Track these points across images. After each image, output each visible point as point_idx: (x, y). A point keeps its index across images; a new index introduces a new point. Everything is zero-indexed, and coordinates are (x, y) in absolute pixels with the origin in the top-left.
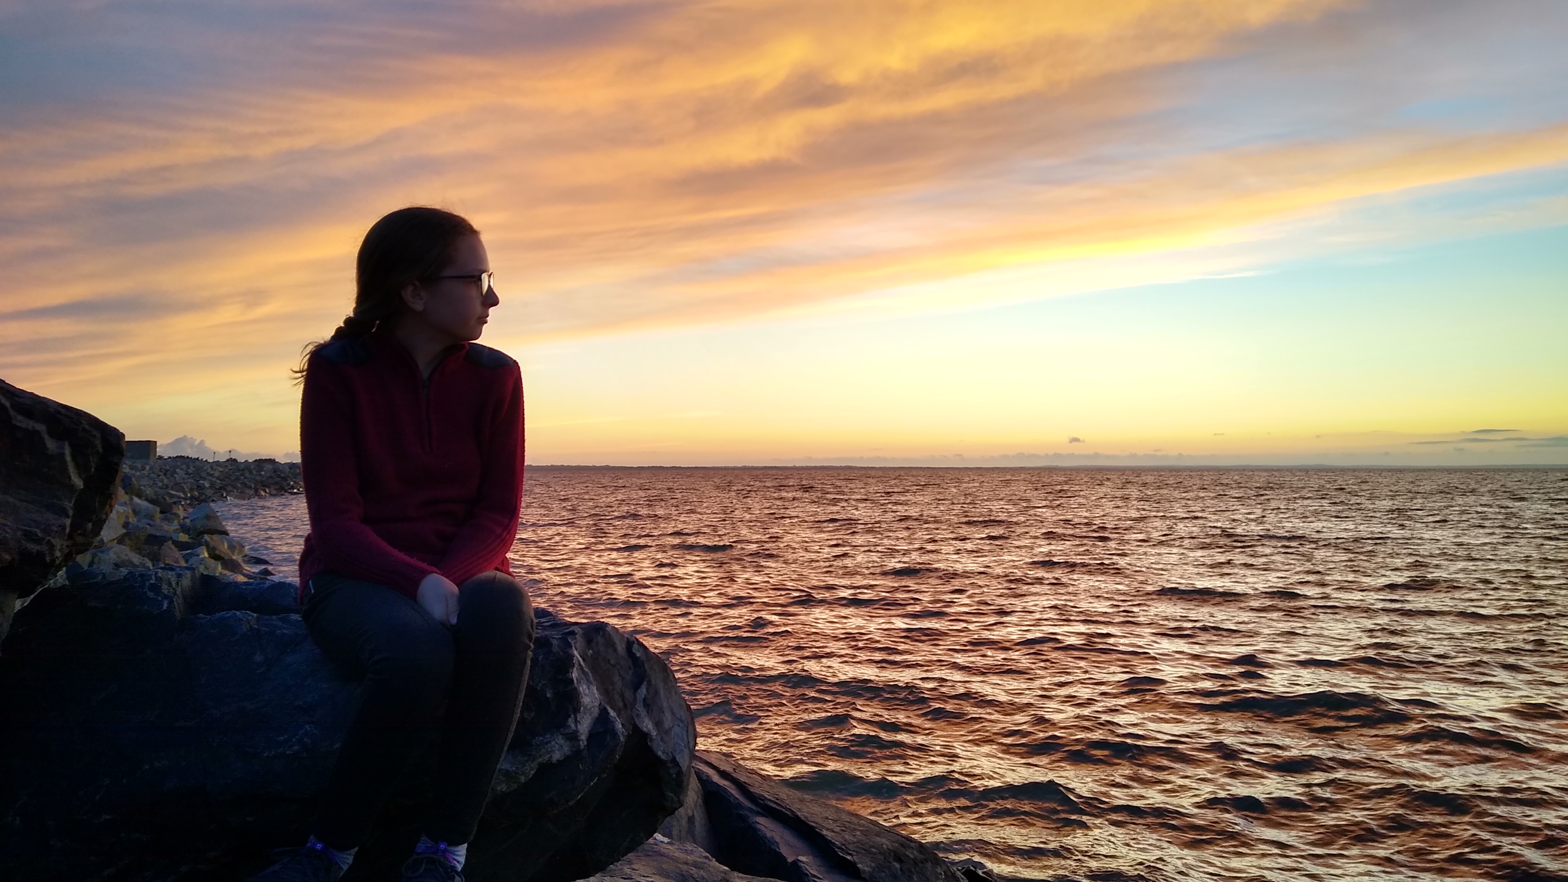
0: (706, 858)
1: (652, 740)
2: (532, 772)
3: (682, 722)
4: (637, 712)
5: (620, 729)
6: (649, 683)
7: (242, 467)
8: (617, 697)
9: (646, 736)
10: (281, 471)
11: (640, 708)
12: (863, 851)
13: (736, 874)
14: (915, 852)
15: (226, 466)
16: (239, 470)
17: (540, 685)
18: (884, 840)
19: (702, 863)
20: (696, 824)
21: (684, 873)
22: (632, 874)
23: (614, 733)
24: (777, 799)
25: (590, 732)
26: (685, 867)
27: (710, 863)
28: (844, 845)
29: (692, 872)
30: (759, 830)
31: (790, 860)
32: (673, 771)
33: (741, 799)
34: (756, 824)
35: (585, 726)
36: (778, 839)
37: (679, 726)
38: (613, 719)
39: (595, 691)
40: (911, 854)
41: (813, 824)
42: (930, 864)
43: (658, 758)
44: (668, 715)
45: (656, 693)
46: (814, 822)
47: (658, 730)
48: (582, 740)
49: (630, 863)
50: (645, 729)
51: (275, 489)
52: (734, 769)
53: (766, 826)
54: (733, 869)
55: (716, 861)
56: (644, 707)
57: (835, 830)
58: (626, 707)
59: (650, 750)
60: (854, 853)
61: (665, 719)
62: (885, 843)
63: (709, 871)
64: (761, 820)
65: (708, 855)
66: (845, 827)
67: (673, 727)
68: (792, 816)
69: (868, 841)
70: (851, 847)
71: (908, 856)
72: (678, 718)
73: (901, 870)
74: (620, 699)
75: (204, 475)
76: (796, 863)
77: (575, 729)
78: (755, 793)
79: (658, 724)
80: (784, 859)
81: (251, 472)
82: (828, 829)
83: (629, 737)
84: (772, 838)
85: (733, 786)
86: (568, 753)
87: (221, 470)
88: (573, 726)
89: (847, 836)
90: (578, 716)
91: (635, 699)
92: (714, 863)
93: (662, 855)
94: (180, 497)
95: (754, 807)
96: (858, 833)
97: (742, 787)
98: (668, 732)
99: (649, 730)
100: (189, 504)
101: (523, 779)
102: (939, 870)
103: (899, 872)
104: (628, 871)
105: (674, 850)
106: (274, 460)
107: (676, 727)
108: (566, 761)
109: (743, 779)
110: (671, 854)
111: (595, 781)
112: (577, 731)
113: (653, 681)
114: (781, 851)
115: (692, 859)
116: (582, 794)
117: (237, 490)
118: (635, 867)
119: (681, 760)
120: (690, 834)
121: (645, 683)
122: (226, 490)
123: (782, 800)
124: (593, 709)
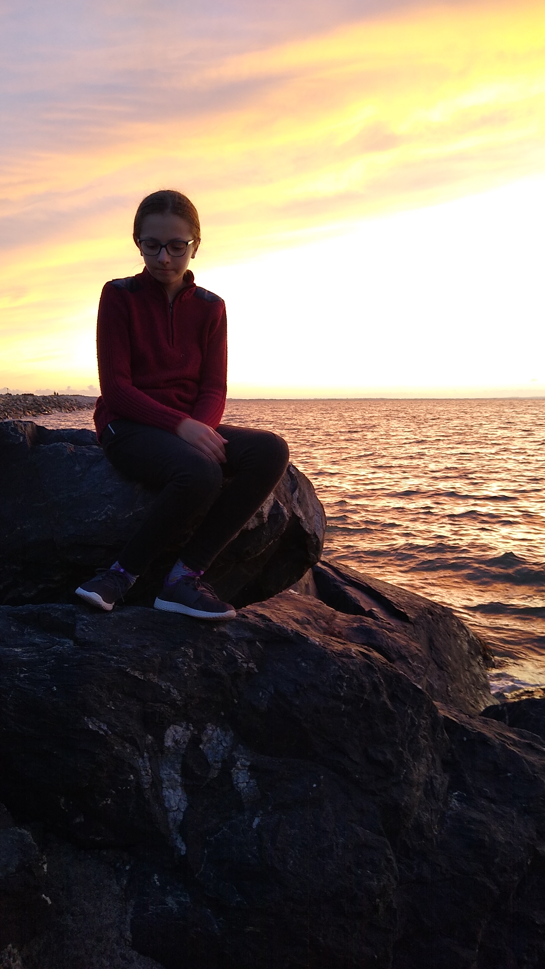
0: (321, 603)
1: (302, 522)
3: (318, 513)
4: (294, 505)
5: (286, 513)
6: (300, 489)
7: (15, 398)
8: (282, 496)
9: (299, 519)
10: (38, 401)
11: (295, 502)
12: (409, 607)
13: (339, 612)
14: (440, 610)
16: (14, 400)
18: (421, 603)
19: (319, 605)
20: (310, 587)
21: (310, 610)
22: (281, 608)
23: (282, 514)
24: (357, 577)
25: (269, 513)
26: (310, 607)
27: (324, 606)
28: (398, 603)
29: (314, 609)
30: (348, 593)
31: (367, 610)
32: (314, 541)
33: (335, 576)
34: (345, 590)
35: (266, 510)
36: (359, 599)
37: (317, 515)
38: (282, 507)
40: (438, 611)
41: (380, 591)
42: (448, 618)
43: (306, 533)
44: (311, 508)
45: (304, 495)
47: (306, 517)
48: (265, 518)
49: (275, 601)
50: (298, 515)
51: (35, 412)
53: (351, 591)
54: (337, 610)
55: (327, 605)
56: (298, 503)
57: (392, 595)
58: (288, 502)
59: (302, 527)
60: (405, 608)
61: (309, 510)
63: (324, 610)
64: (347, 587)
66: (398, 594)
67: (314, 515)
69: (412, 602)
70: (402, 604)
71: (436, 612)
72: (316, 511)
73: (432, 619)
74: (284, 497)
76: (370, 611)
77: (261, 511)
78: (344, 573)
79: (306, 513)
80: (364, 609)
81: (20, 401)
82: (388, 595)
83: (290, 518)
84: (356, 598)
85: (330, 570)
86: (257, 525)
87: (3, 399)
89: (400, 599)
91: (292, 498)
93: (296, 600)
95: (343, 581)
96: (406, 598)
97: (336, 571)
98: (311, 518)
99: (301, 516)
102: (454, 622)
104: (278, 607)
106: (33, 394)
107: (315, 515)
108: (256, 529)
110: (301, 599)
111: (272, 542)
112: (262, 512)
113: (302, 488)
114: (362, 605)
115: (312, 603)
116: (264, 549)
117: (13, 411)
118: (282, 605)
119: (319, 535)
120: (307, 593)
121: (298, 489)
122: (7, 412)
123: (359, 578)
124: (270, 501)
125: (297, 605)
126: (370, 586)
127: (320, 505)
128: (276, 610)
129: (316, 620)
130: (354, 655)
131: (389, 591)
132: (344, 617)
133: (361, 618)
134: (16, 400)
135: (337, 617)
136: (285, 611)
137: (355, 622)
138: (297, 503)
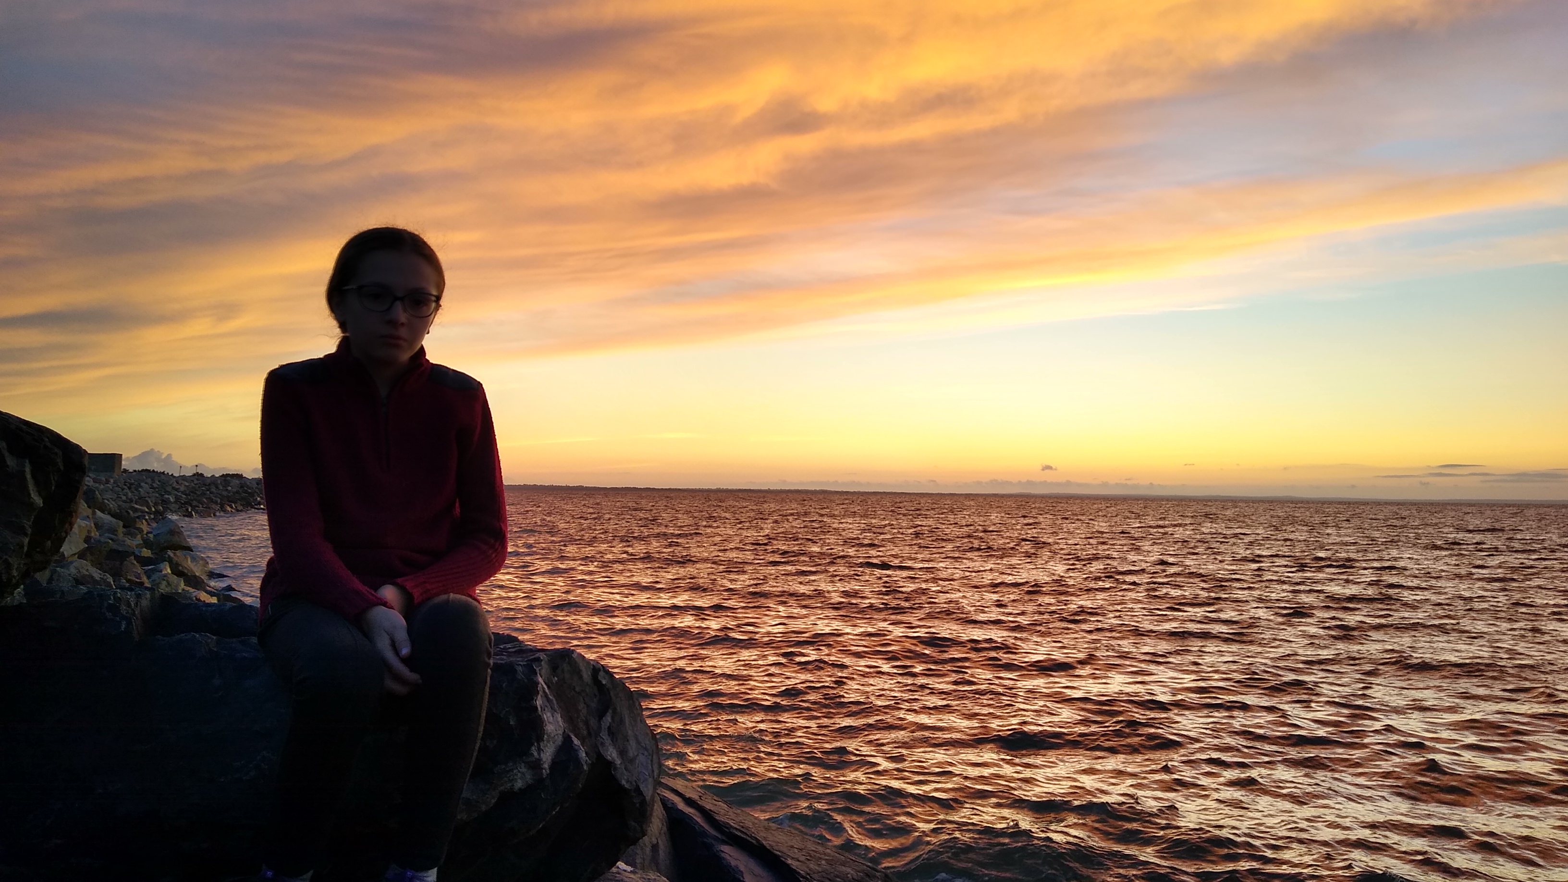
1: (616, 769)
2: (493, 801)
3: (647, 751)
6: (615, 712)
7: (208, 481)
8: (581, 725)
9: (610, 764)
10: (248, 487)
11: (604, 735)
15: (193, 481)
16: (206, 485)
17: (504, 712)
20: (661, 852)
24: (743, 827)
25: (553, 760)
28: (809, 874)
30: (724, 859)
32: (636, 801)
33: (706, 827)
34: (721, 853)
36: (742, 868)
37: (643, 754)
38: (576, 747)
39: (560, 719)
41: (779, 853)
43: (622, 787)
44: (633, 743)
45: (622, 721)
46: (780, 851)
47: (623, 759)
48: (545, 769)
50: (609, 758)
51: (241, 505)
52: (700, 796)
53: (731, 855)
56: (609, 735)
57: (800, 859)
58: (590, 736)
59: (614, 780)
61: (629, 747)
64: (726, 848)
66: (811, 856)
67: (638, 755)
68: (757, 844)
69: (832, 870)
72: (642, 746)
75: (169, 489)
77: (538, 757)
78: (721, 821)
79: (622, 753)
81: (217, 488)
82: (793, 858)
84: (737, 867)
85: (698, 814)
86: (530, 782)
87: (187, 484)
88: (536, 754)
89: (812, 866)
90: (541, 744)
91: (600, 728)
94: (143, 512)
95: (719, 835)
97: (707, 815)
98: (632, 761)
99: (613, 759)
100: (153, 519)
101: (484, 808)
106: (242, 475)
107: (640, 755)
109: (708, 806)
111: (558, 809)
112: (540, 760)
113: (618, 708)
114: (745, 879)
116: (544, 823)
117: (203, 505)
119: (645, 789)
121: (610, 711)
122: (191, 506)
123: (747, 828)
124: (556, 737)
126: (763, 845)
127: (650, 735)
131: (796, 851)
134: (209, 485)
138: (607, 736)
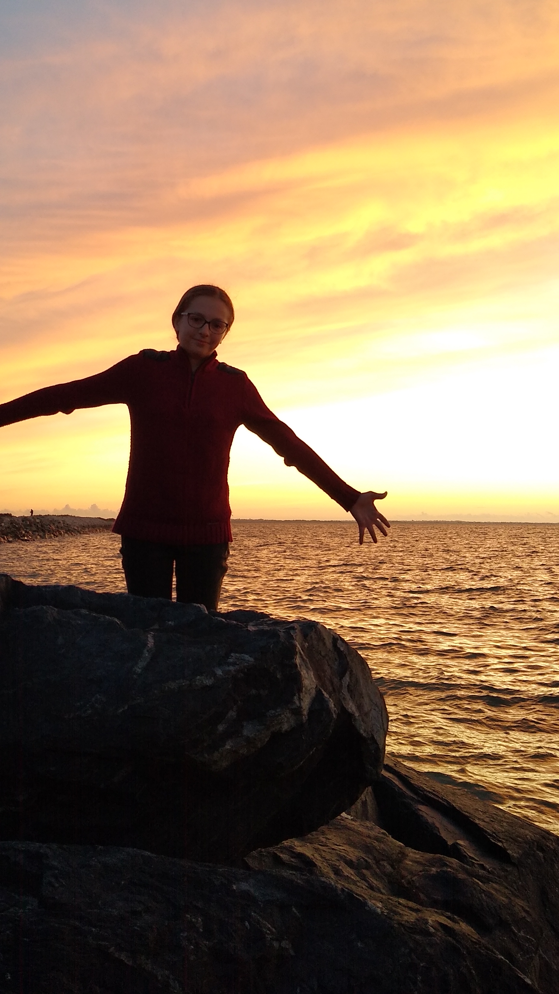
0: (384, 834)
1: (355, 720)
2: (267, 739)
3: (378, 708)
4: (343, 696)
5: (333, 707)
6: (351, 673)
9: (351, 716)
11: (345, 692)
12: (511, 840)
13: (410, 849)
18: (527, 832)
19: (382, 837)
20: (369, 808)
21: (369, 845)
22: (328, 842)
23: (328, 709)
24: (434, 791)
25: (310, 708)
26: (368, 840)
27: (388, 838)
28: (495, 833)
29: (374, 844)
30: (422, 816)
31: (450, 843)
32: (372, 747)
33: (404, 789)
34: (419, 811)
35: (306, 703)
36: (438, 825)
37: (375, 710)
38: (326, 699)
39: (312, 675)
41: (467, 814)
43: (361, 735)
44: (366, 700)
45: (357, 681)
46: (467, 812)
47: (360, 713)
49: (323, 833)
50: (350, 711)
52: (395, 764)
53: (426, 813)
54: (407, 845)
55: (392, 837)
56: (348, 692)
57: (485, 820)
58: (335, 692)
60: (504, 841)
61: (364, 703)
62: (529, 834)
63: (388, 845)
64: (422, 808)
65: (385, 832)
66: (493, 818)
67: (371, 710)
68: (448, 806)
69: (514, 832)
70: (501, 835)
71: (549, 847)
72: (374, 703)
73: (544, 858)
74: (330, 683)
76: (455, 845)
77: (299, 705)
79: (360, 707)
80: (446, 842)
82: (479, 819)
83: (338, 715)
84: (434, 824)
85: (396, 778)
86: (294, 725)
88: (297, 702)
89: (496, 826)
90: (301, 695)
91: (341, 685)
92: (390, 838)
93: (349, 829)
95: (415, 797)
96: (505, 824)
97: (403, 779)
101: (259, 745)
103: (543, 860)
104: (324, 840)
105: (356, 825)
108: (293, 731)
109: (403, 772)
110: (356, 828)
111: (313, 750)
112: (300, 707)
113: (354, 670)
114: (442, 835)
115: (372, 833)
116: (304, 760)
118: (328, 837)
119: (378, 738)
120: (364, 816)
121: (348, 672)
124: (311, 689)
125: (351, 838)
126: (453, 806)
128: (321, 845)
129: (377, 862)
130: (432, 930)
132: (418, 856)
133: (441, 860)
135: (408, 858)
136: (333, 847)
137: (434, 866)
